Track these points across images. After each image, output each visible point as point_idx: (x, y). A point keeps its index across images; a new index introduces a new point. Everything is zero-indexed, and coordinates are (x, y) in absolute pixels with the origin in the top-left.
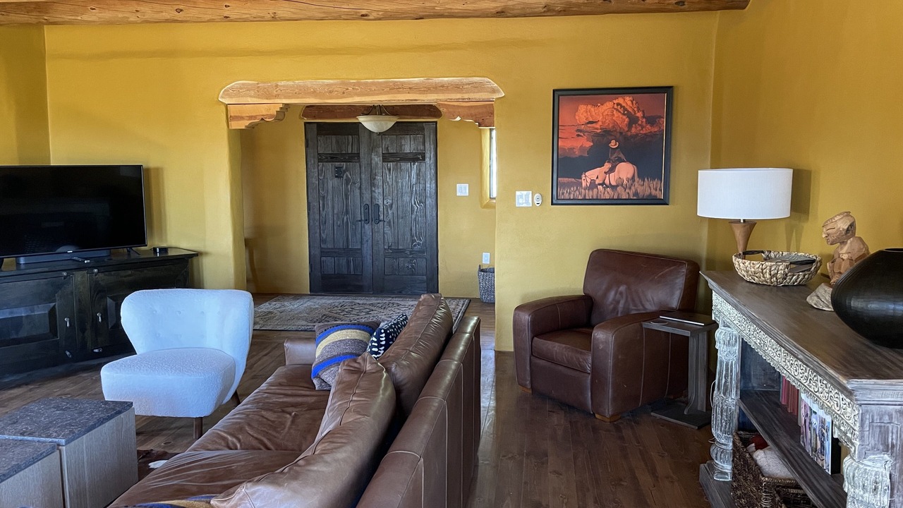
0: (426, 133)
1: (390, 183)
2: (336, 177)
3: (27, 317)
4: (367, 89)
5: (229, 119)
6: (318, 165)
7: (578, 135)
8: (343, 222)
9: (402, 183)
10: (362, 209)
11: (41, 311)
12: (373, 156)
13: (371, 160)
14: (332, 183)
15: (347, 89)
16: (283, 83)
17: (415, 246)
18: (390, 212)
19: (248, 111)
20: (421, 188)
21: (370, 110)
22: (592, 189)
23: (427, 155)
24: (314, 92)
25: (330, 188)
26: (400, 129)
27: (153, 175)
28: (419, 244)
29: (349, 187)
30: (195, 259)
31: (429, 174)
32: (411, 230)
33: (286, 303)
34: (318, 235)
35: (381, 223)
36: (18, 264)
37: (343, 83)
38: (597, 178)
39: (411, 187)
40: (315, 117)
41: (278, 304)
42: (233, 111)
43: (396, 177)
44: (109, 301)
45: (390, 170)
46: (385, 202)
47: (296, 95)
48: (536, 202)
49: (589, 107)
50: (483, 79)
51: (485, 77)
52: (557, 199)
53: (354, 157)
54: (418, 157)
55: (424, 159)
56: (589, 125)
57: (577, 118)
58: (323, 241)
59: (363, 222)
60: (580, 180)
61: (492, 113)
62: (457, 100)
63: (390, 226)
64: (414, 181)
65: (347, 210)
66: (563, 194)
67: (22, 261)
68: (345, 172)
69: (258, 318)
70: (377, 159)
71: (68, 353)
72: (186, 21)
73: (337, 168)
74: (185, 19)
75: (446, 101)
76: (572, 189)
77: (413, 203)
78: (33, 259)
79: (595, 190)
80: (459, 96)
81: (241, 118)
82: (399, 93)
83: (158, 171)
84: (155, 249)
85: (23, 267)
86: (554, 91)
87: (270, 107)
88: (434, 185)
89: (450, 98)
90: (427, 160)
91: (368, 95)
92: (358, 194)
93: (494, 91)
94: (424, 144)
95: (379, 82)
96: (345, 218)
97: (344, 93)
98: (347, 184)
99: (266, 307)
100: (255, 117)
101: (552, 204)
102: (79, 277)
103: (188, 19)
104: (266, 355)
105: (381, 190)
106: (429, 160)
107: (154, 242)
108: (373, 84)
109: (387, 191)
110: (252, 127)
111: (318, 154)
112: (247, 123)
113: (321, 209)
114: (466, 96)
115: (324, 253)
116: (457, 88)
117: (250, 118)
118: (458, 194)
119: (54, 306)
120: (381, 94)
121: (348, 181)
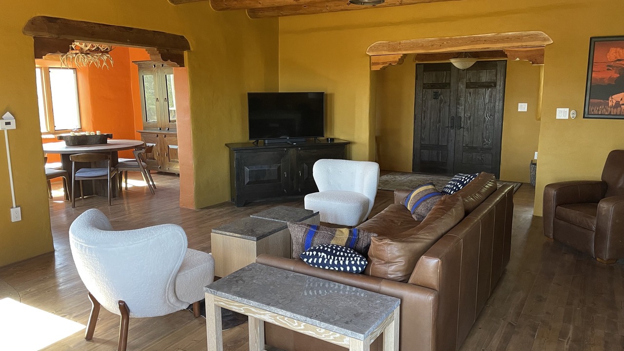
0: (498, 68)
1: (470, 102)
2: (434, 98)
3: (268, 170)
4: (456, 42)
5: (371, 64)
6: (423, 91)
7: (608, 69)
8: (436, 127)
9: (478, 102)
10: (450, 119)
11: (274, 168)
12: (459, 85)
13: (458, 87)
14: (431, 102)
15: (443, 43)
16: (404, 41)
17: (485, 145)
18: (469, 122)
19: (382, 59)
20: (492, 106)
21: (458, 55)
22: (617, 108)
23: (498, 83)
24: (422, 46)
25: (429, 105)
26: (480, 66)
27: (328, 98)
28: (487, 144)
29: (442, 105)
30: (348, 146)
31: (499, 96)
32: (483, 134)
33: (397, 177)
34: (420, 136)
35: (462, 129)
36: (265, 143)
37: (441, 40)
38: (621, 100)
39: (485, 105)
40: (423, 60)
41: (392, 177)
42: (374, 60)
43: (475, 98)
44: (305, 165)
45: (470, 93)
46: (466, 115)
47: (411, 49)
48: (571, 116)
49: (618, 49)
50: (538, 32)
51: (539, 31)
52: (588, 114)
53: (446, 86)
54: (491, 85)
55: (495, 86)
56: (617, 62)
57: (608, 57)
58: (422, 139)
59: (449, 128)
60: (607, 101)
61: (543, 55)
62: (518, 47)
63: (468, 131)
64: (487, 101)
65: (439, 119)
66: (593, 110)
67: (266, 142)
68: (440, 95)
69: (380, 183)
70: (462, 87)
71: (285, 191)
72: (352, 10)
73: (434, 92)
74: (351, 8)
75: (509, 48)
76: (601, 107)
77: (485, 116)
78: (271, 141)
79: (619, 109)
80: (519, 44)
81: (377, 64)
82: (477, 44)
83: (332, 95)
84: (328, 139)
85: (266, 144)
86: (591, 38)
87: (394, 56)
88: (501, 104)
89: (512, 45)
90: (498, 87)
91: (456, 46)
92: (448, 110)
93: (545, 40)
94: (496, 76)
95: (464, 38)
96: (438, 125)
97: (441, 46)
98: (441, 103)
99: (385, 177)
100: (386, 63)
101: (584, 117)
102: (292, 151)
103: (353, 8)
104: (384, 203)
105: (463, 107)
106: (499, 87)
107: (328, 135)
108: (461, 39)
109: (467, 107)
110: (384, 69)
111: (423, 84)
112: (381, 66)
113: (423, 119)
114: (524, 44)
115: (423, 147)
116: (518, 38)
117: (383, 63)
118: (519, 110)
119: (280, 166)
120: (465, 45)
121: (441, 101)
